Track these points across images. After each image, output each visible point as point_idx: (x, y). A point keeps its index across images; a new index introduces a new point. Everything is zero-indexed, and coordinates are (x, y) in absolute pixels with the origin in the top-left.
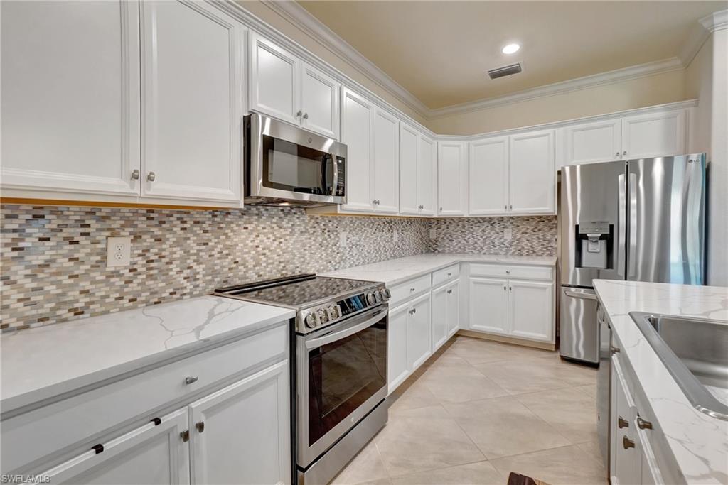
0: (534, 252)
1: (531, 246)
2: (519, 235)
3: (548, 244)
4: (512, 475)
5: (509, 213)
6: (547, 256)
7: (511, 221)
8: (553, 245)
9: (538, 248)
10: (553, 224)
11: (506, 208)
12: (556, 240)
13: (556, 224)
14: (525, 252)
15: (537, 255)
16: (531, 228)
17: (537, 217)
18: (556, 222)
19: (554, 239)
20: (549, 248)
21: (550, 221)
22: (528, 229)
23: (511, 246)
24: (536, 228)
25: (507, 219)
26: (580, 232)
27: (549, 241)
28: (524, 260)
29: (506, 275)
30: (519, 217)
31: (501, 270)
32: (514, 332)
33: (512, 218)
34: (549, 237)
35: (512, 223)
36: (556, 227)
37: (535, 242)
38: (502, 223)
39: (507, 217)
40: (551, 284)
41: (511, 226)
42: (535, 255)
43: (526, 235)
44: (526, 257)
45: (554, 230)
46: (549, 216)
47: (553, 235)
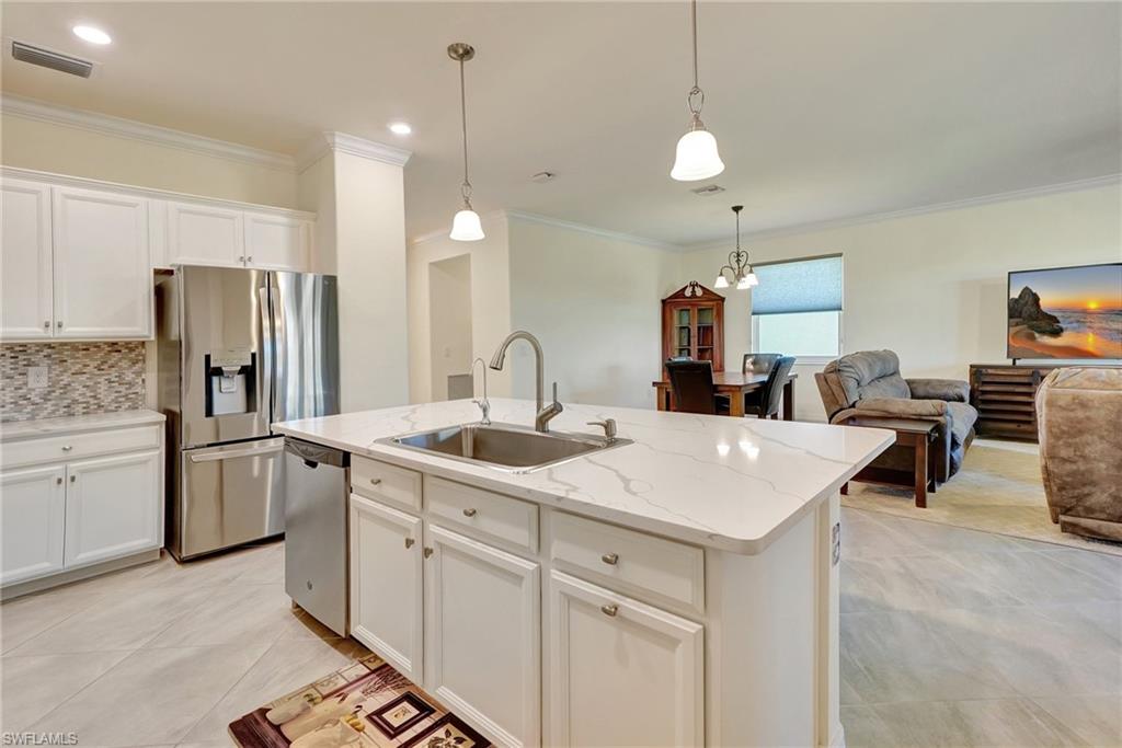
0: (100, 407)
1: (95, 397)
2: (66, 379)
3: (130, 388)
4: (234, 727)
5: (52, 335)
6: (126, 409)
7: (47, 351)
8: (138, 390)
9: (107, 398)
10: (137, 355)
11: (47, 326)
12: (143, 381)
13: (144, 356)
14: (79, 408)
15: (106, 411)
16: (93, 364)
17: (105, 343)
18: (143, 351)
19: (140, 381)
20: (133, 396)
21: (131, 350)
22: (86, 366)
23: (46, 400)
24: (103, 363)
25: (34, 349)
26: (213, 364)
27: (131, 384)
28: (80, 423)
29: (63, 455)
30: (66, 344)
31: (49, 448)
32: (79, 557)
33: (49, 346)
34: (129, 376)
35: (48, 356)
36: (144, 361)
37: (103, 387)
38: (21, 357)
39: (37, 345)
40: (157, 452)
41: (47, 361)
42: (101, 411)
43: (83, 378)
44: (82, 418)
45: (140, 365)
46: (130, 343)
47: (138, 374)
